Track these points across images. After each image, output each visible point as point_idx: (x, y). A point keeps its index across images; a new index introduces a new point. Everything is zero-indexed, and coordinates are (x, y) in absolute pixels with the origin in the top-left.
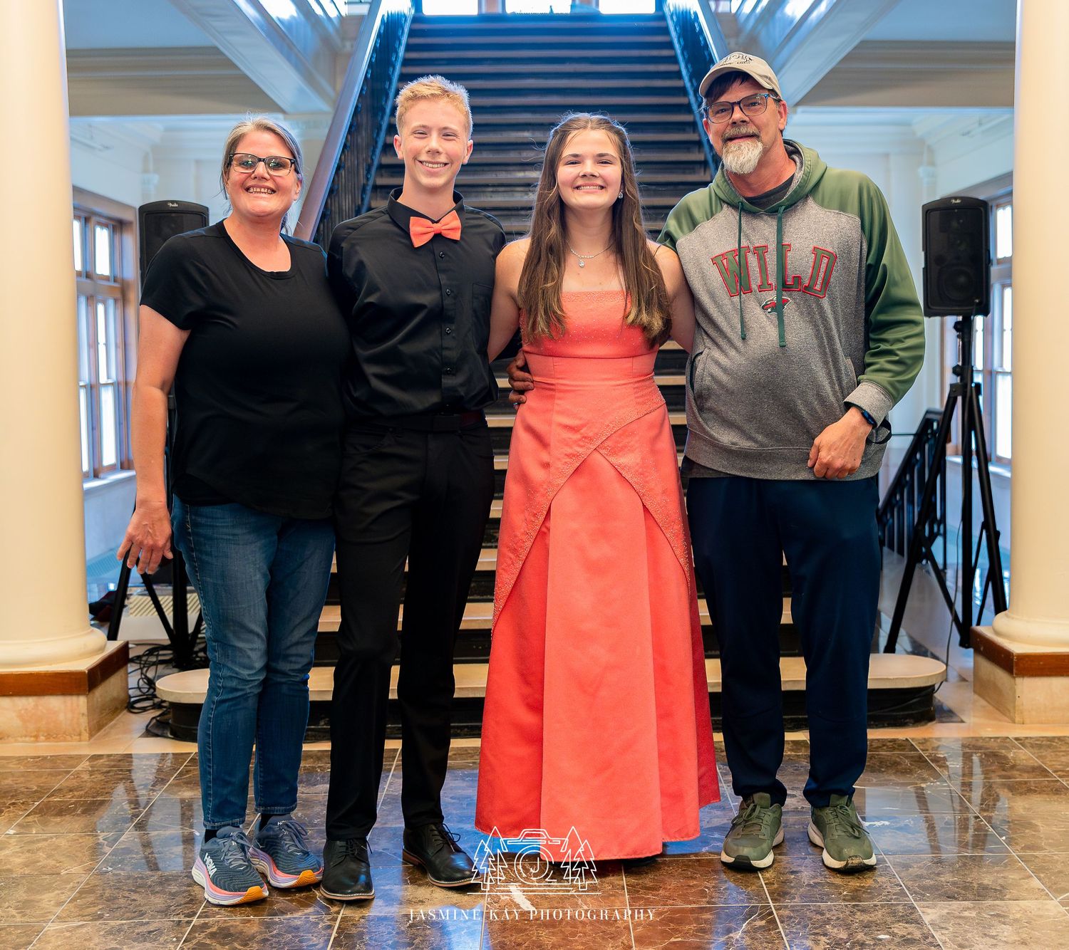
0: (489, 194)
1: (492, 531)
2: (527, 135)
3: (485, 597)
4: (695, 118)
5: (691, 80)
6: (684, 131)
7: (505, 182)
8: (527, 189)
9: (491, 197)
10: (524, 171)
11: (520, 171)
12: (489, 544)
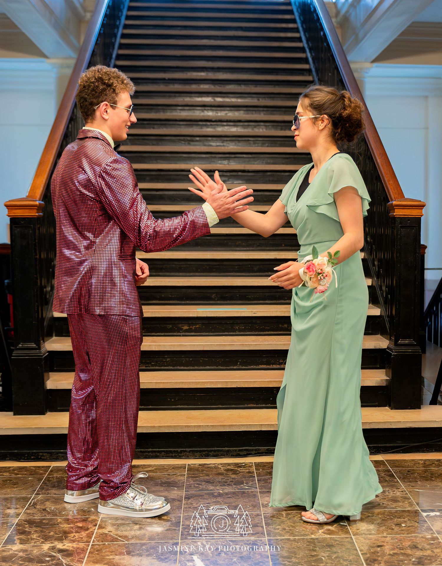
0: (179, 111)
1: (180, 325)
2: (202, 75)
3: (175, 368)
4: (310, 66)
5: (308, 43)
6: (303, 75)
7: (189, 104)
8: (203, 108)
9: (180, 113)
10: (201, 97)
11: (198, 97)
12: (179, 334)
